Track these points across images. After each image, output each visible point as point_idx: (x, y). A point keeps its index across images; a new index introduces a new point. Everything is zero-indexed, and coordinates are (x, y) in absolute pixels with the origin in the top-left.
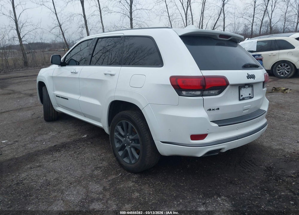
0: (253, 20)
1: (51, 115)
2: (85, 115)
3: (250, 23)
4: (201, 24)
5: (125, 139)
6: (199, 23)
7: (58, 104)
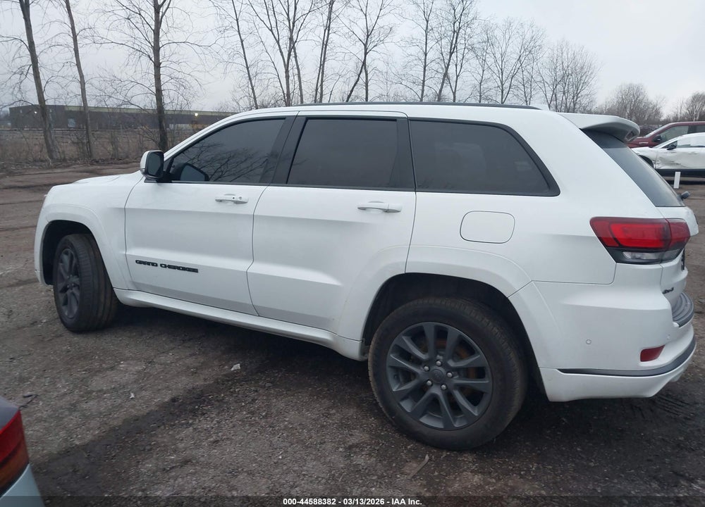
0: (423, 91)
1: (100, 315)
2: (259, 313)
3: (417, 96)
4: (319, 90)
5: (426, 368)
6: (314, 87)
7: (134, 283)
